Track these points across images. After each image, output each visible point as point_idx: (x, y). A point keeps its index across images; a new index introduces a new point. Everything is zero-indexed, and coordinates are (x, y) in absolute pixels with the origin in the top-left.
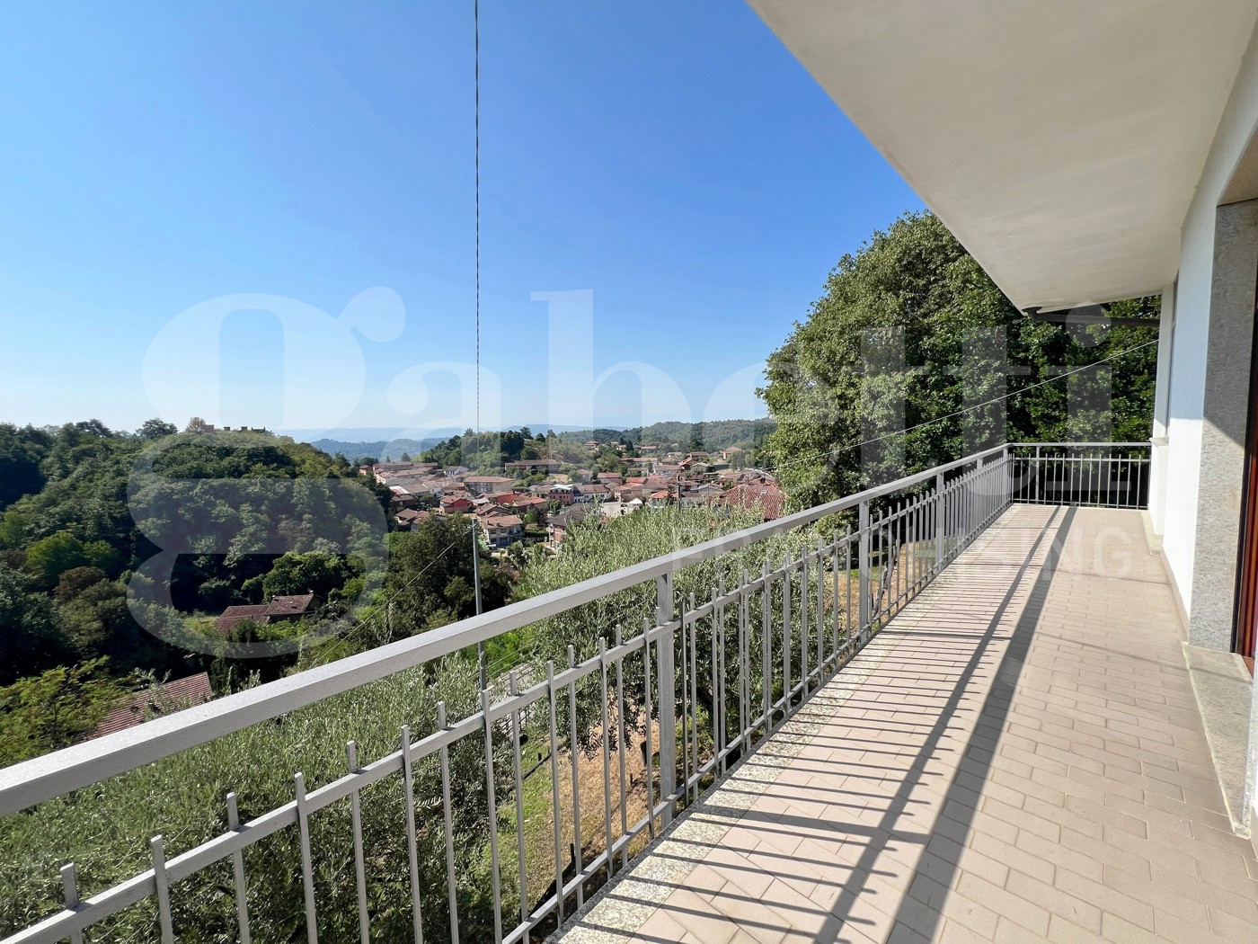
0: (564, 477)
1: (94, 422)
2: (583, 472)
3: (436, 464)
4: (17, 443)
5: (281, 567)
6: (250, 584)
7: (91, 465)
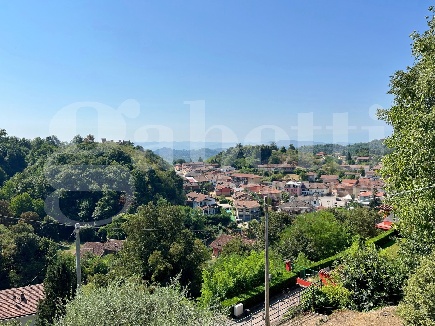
0: (296, 177)
1: (54, 136)
2: (310, 174)
3: (217, 164)
4: (18, 147)
5: (116, 221)
6: (103, 229)
7: (43, 159)
